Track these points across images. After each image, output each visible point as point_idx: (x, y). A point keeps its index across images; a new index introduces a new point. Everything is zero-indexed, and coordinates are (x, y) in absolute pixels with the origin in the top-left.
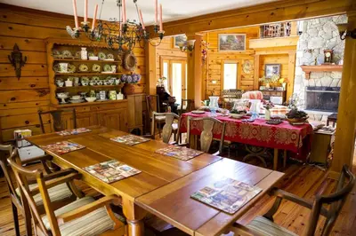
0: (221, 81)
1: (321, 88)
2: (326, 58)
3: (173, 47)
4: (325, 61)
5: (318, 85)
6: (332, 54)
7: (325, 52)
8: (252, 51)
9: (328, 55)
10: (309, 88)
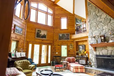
0: (60, 52)
1: (103, 56)
2: (102, 40)
3: (35, 38)
4: (102, 41)
5: (101, 54)
6: (104, 37)
7: (101, 37)
8: (73, 40)
9: (103, 38)
10: (97, 56)
